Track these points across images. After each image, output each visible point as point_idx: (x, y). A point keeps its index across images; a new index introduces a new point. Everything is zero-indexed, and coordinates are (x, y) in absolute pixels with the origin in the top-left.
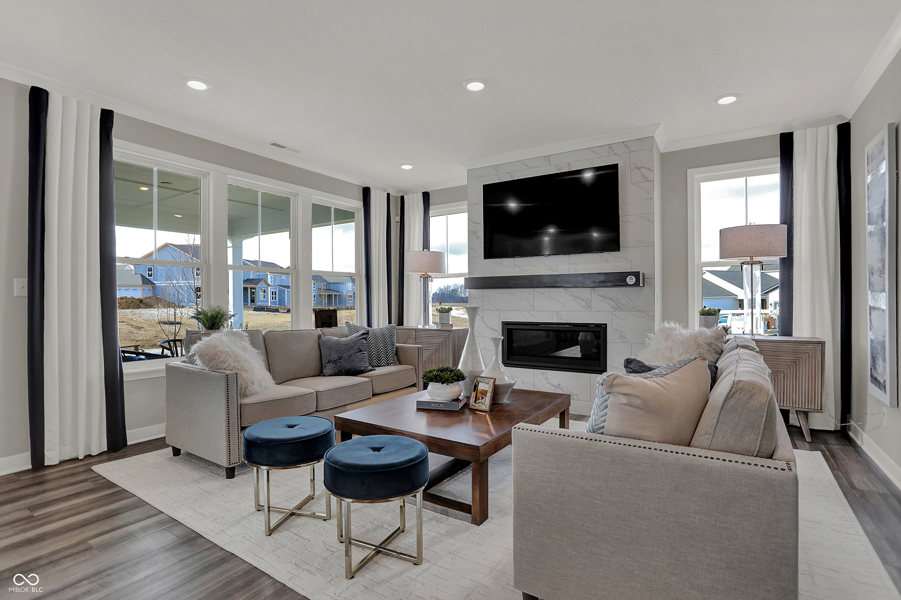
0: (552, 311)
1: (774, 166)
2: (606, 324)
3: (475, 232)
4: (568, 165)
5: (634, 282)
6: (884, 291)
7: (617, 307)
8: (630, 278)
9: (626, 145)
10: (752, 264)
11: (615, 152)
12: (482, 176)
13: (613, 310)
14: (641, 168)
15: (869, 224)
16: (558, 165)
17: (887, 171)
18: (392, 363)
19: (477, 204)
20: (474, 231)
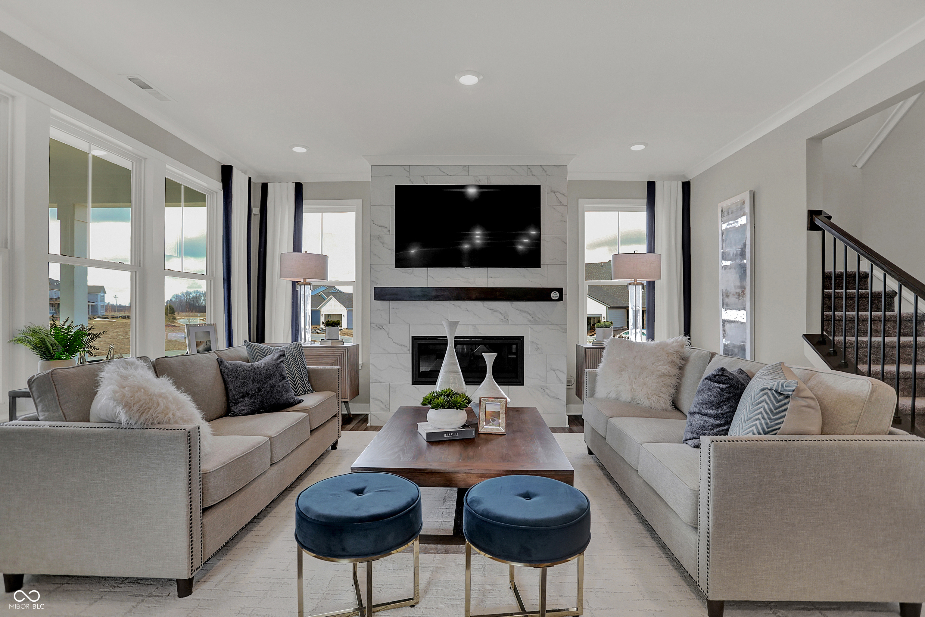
0: (469, 325)
1: (642, 206)
2: (524, 337)
3: (380, 237)
4: (488, 178)
5: (558, 297)
6: (744, 309)
7: (533, 320)
8: (555, 294)
9: (543, 169)
10: (636, 284)
11: (533, 174)
12: (390, 176)
13: (530, 324)
14: (556, 192)
15: (723, 259)
16: (477, 176)
17: (749, 224)
18: (309, 391)
19: (383, 205)
20: (379, 235)
